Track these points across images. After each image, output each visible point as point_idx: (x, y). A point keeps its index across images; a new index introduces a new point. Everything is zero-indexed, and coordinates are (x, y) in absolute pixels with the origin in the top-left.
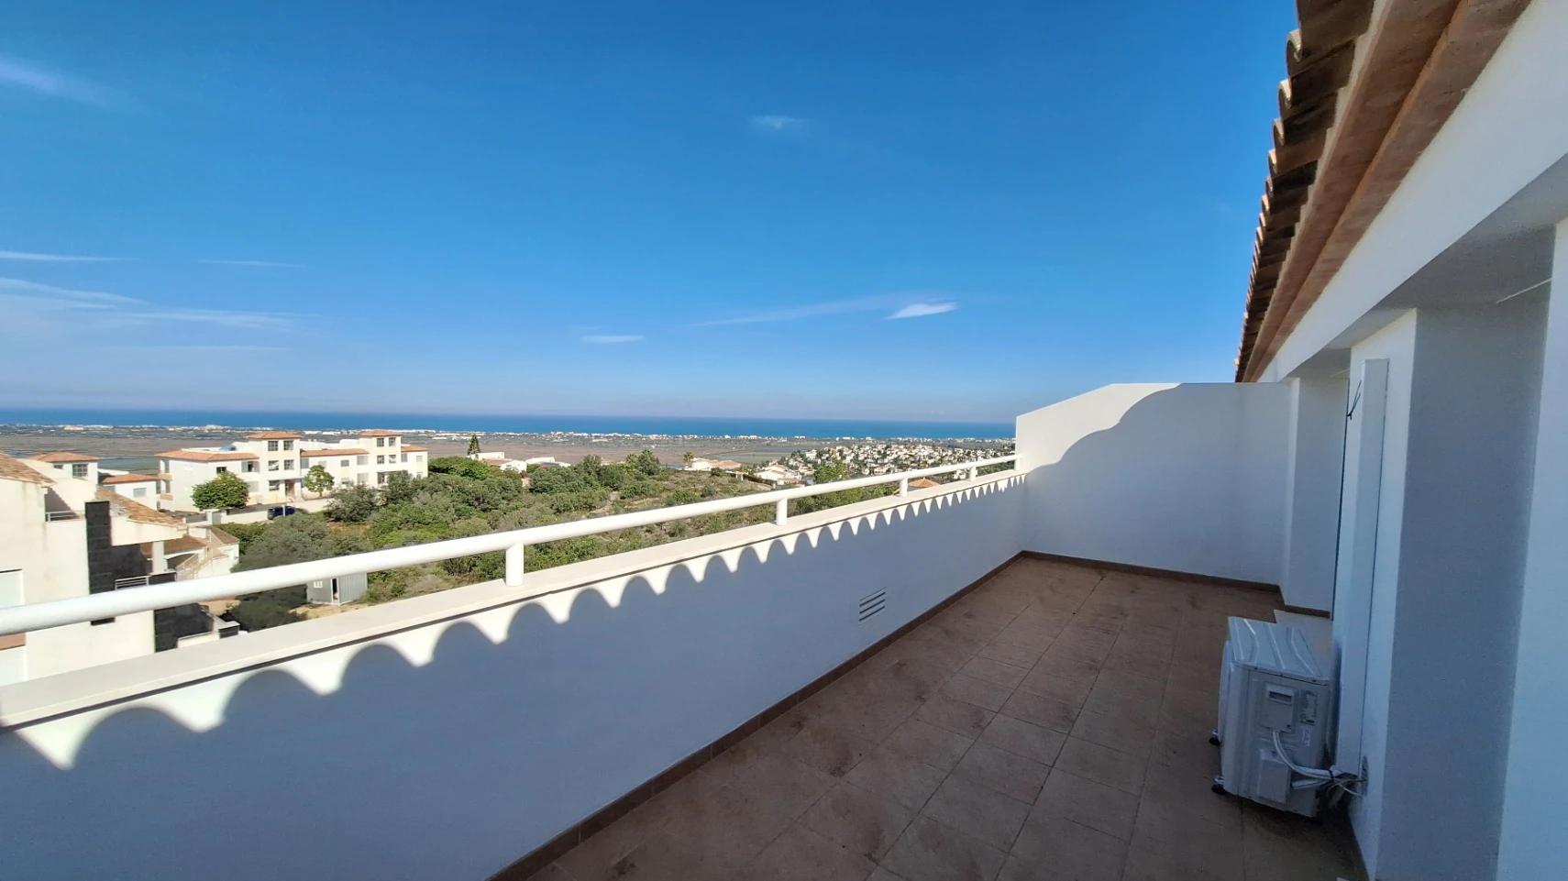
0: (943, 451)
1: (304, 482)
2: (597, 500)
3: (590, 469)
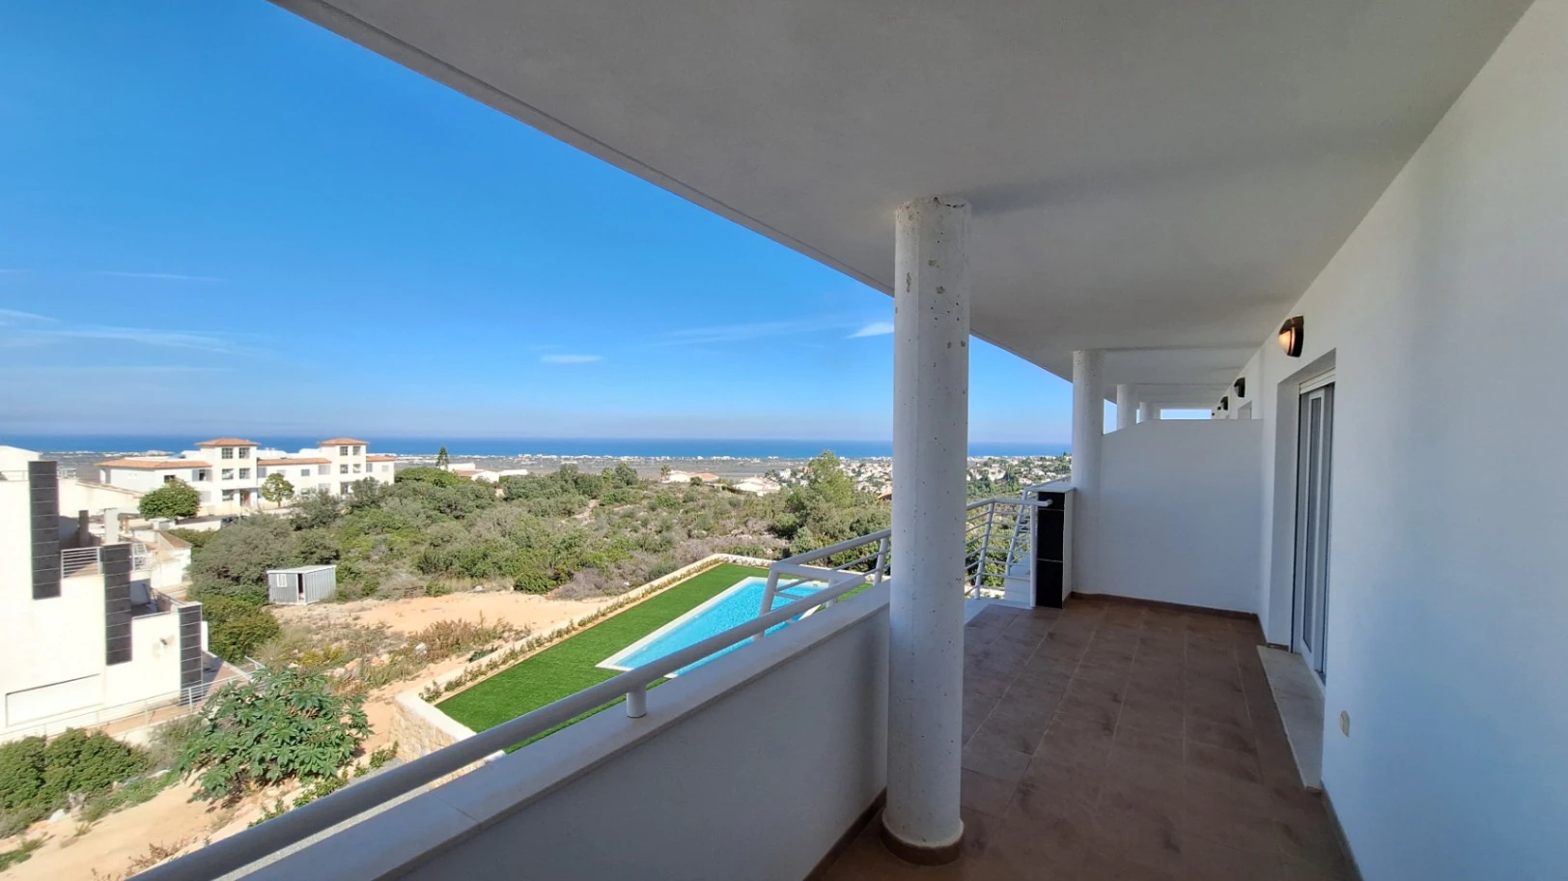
1: (262, 491)
2: (577, 506)
3: (567, 477)
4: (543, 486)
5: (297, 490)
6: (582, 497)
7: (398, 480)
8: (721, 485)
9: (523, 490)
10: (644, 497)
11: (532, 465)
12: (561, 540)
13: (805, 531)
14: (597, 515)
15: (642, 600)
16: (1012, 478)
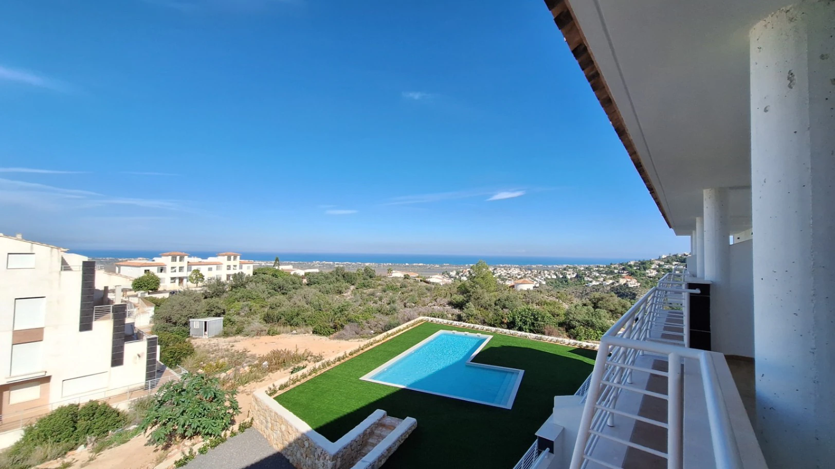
0: (526, 271)
1: (189, 278)
2: (344, 289)
3: (339, 273)
4: (327, 278)
5: (206, 278)
6: (347, 284)
7: (255, 273)
8: (419, 279)
9: (317, 280)
10: (379, 285)
11: (320, 267)
12: (337, 307)
13: (471, 305)
14: (355, 294)
15: (383, 342)
16: (580, 277)
